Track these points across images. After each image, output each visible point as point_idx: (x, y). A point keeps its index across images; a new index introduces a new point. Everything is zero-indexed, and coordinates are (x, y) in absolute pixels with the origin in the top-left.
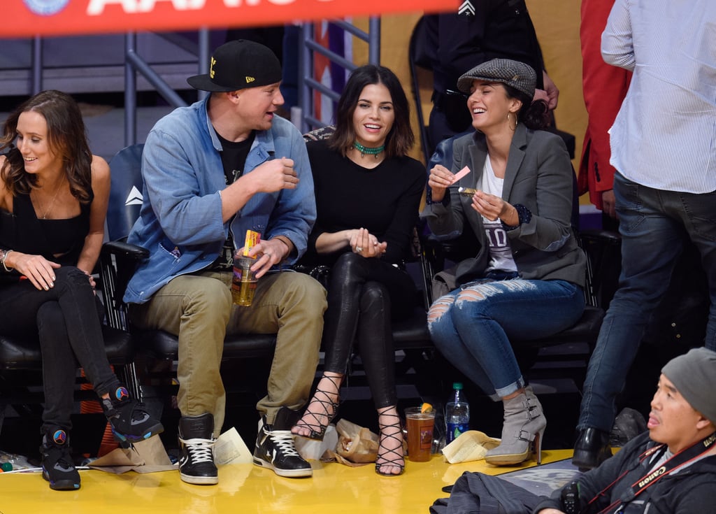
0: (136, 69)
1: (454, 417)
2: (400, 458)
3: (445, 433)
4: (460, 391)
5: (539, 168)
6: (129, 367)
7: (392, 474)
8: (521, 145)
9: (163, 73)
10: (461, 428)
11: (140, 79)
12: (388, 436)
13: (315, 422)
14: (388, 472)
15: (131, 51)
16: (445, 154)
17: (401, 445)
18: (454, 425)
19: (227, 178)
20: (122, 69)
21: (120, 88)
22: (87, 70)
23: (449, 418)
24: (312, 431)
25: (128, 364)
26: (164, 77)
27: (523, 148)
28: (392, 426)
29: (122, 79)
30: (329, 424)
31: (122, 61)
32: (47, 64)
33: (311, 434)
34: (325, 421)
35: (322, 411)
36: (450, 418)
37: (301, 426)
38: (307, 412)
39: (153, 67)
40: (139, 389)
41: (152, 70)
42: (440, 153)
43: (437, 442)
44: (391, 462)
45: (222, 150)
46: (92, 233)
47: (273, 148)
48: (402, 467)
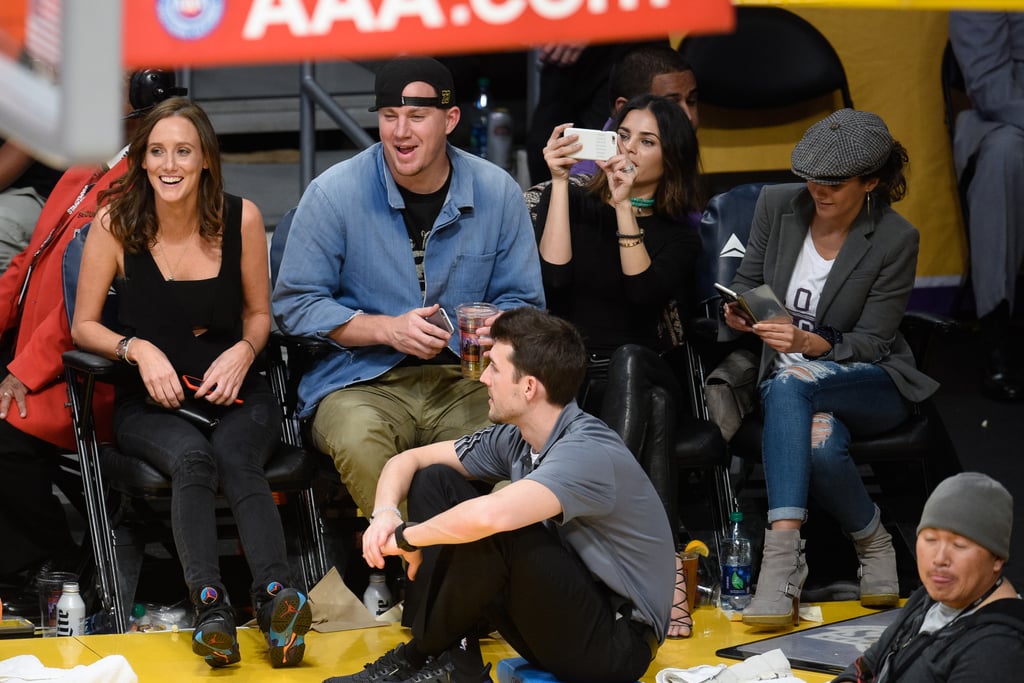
0: (314, 102)
1: (732, 558)
2: (686, 614)
3: (719, 580)
4: (739, 523)
6: (305, 493)
7: (680, 636)
9: (349, 107)
10: (741, 573)
11: (321, 115)
15: (308, 77)
16: (720, 214)
17: (687, 599)
18: (732, 568)
19: (414, 241)
20: (296, 101)
21: (295, 127)
22: (250, 102)
25: (304, 489)
26: (351, 112)
27: (869, 235)
29: (296, 114)
31: (297, 92)
32: (199, 95)
36: (727, 558)
39: (337, 99)
40: (318, 522)
41: (335, 102)
42: (713, 211)
43: (709, 590)
44: (676, 620)
45: (404, 207)
46: (252, 313)
47: (470, 203)
48: (690, 626)
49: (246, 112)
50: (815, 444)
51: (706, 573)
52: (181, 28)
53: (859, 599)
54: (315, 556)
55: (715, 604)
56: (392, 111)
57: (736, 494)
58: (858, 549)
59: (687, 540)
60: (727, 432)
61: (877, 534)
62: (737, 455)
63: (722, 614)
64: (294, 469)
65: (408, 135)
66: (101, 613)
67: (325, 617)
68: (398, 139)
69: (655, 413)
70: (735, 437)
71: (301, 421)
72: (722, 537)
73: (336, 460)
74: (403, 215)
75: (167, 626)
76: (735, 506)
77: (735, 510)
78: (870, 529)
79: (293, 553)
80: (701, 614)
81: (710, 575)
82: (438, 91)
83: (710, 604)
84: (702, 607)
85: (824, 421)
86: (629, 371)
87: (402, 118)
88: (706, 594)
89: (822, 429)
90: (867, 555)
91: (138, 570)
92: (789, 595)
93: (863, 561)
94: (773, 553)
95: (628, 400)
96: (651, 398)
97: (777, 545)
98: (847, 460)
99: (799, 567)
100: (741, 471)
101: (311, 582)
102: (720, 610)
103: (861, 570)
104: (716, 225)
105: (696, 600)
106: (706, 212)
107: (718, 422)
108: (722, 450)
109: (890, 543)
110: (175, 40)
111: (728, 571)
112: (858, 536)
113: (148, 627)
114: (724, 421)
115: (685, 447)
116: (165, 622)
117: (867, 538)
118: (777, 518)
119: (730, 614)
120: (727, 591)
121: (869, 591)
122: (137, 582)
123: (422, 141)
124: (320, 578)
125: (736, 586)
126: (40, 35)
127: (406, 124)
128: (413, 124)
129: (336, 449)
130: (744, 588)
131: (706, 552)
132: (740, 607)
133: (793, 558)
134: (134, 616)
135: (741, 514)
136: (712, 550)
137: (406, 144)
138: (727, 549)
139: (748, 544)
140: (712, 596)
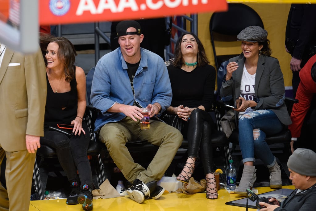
0: (99, 35)
1: (230, 174)
2: (216, 192)
3: (226, 181)
5: (270, 73)
7: (214, 199)
8: (263, 63)
10: (233, 178)
11: (101, 39)
12: (211, 183)
13: (186, 176)
14: (212, 198)
15: (97, 27)
16: (224, 68)
17: (216, 187)
19: (130, 79)
20: (94, 35)
21: (94, 43)
22: (79, 35)
23: (228, 174)
24: (185, 179)
25: (97, 155)
27: (263, 64)
28: (212, 179)
29: (94, 39)
30: (191, 177)
31: (94, 32)
32: (63, 33)
33: (185, 180)
34: (190, 175)
35: (189, 171)
37: (180, 176)
38: (183, 171)
39: (106, 34)
40: (102, 165)
41: (106, 35)
42: (223, 67)
43: (223, 184)
44: (213, 194)
45: (127, 68)
46: (81, 101)
47: (146, 66)
48: (217, 195)
49: (78, 38)
50: (255, 139)
51: (222, 179)
52: (57, 12)
53: (269, 186)
54: (101, 175)
55: (225, 188)
56: (124, 37)
57: (231, 155)
58: (270, 171)
59: (216, 169)
60: (228, 135)
61: (275, 166)
62: (231, 142)
63: (227, 191)
64: (94, 149)
65: (130, 44)
66: (35, 194)
67: (104, 194)
68: (126, 46)
69: (204, 130)
70: (230, 137)
71: (96, 134)
72: (227, 168)
73: (106, 144)
74: (127, 71)
75: (56, 198)
76: (230, 158)
77: (230, 159)
78: (273, 164)
79: (94, 174)
80: (221, 192)
81: (223, 179)
82: (137, 30)
83: (223, 188)
84: (221, 189)
85: (257, 131)
86: (196, 117)
87: (127, 39)
88: (222, 185)
89: (257, 134)
90: (272, 172)
91: (46, 180)
92: (249, 186)
93: (271, 174)
94: (246, 172)
95: (196, 126)
96: (203, 125)
97: (247, 170)
98: (265, 144)
99: (254, 177)
100: (232, 147)
101: (100, 183)
102: (226, 190)
103: (270, 177)
104: (224, 71)
105: (219, 187)
106: (220, 67)
107: (225, 132)
108: (226, 141)
109: (279, 169)
110: (55, 16)
111: (229, 178)
112: (269, 166)
113: (50, 198)
114: (227, 132)
115: (214, 140)
116: (55, 196)
117: (272, 167)
118: (246, 162)
119: (229, 191)
120: (229, 184)
121: (272, 184)
122: (46, 184)
123: (134, 45)
124: (103, 182)
125: (232, 183)
126: (13, 15)
127: (129, 41)
128: (130, 40)
129: (106, 140)
130: (234, 183)
131: (222, 172)
132: (232, 189)
133: (252, 175)
134: (45, 195)
135: (232, 160)
136: (224, 172)
137: (129, 47)
138: (228, 171)
139: (235, 170)
140: (224, 186)
